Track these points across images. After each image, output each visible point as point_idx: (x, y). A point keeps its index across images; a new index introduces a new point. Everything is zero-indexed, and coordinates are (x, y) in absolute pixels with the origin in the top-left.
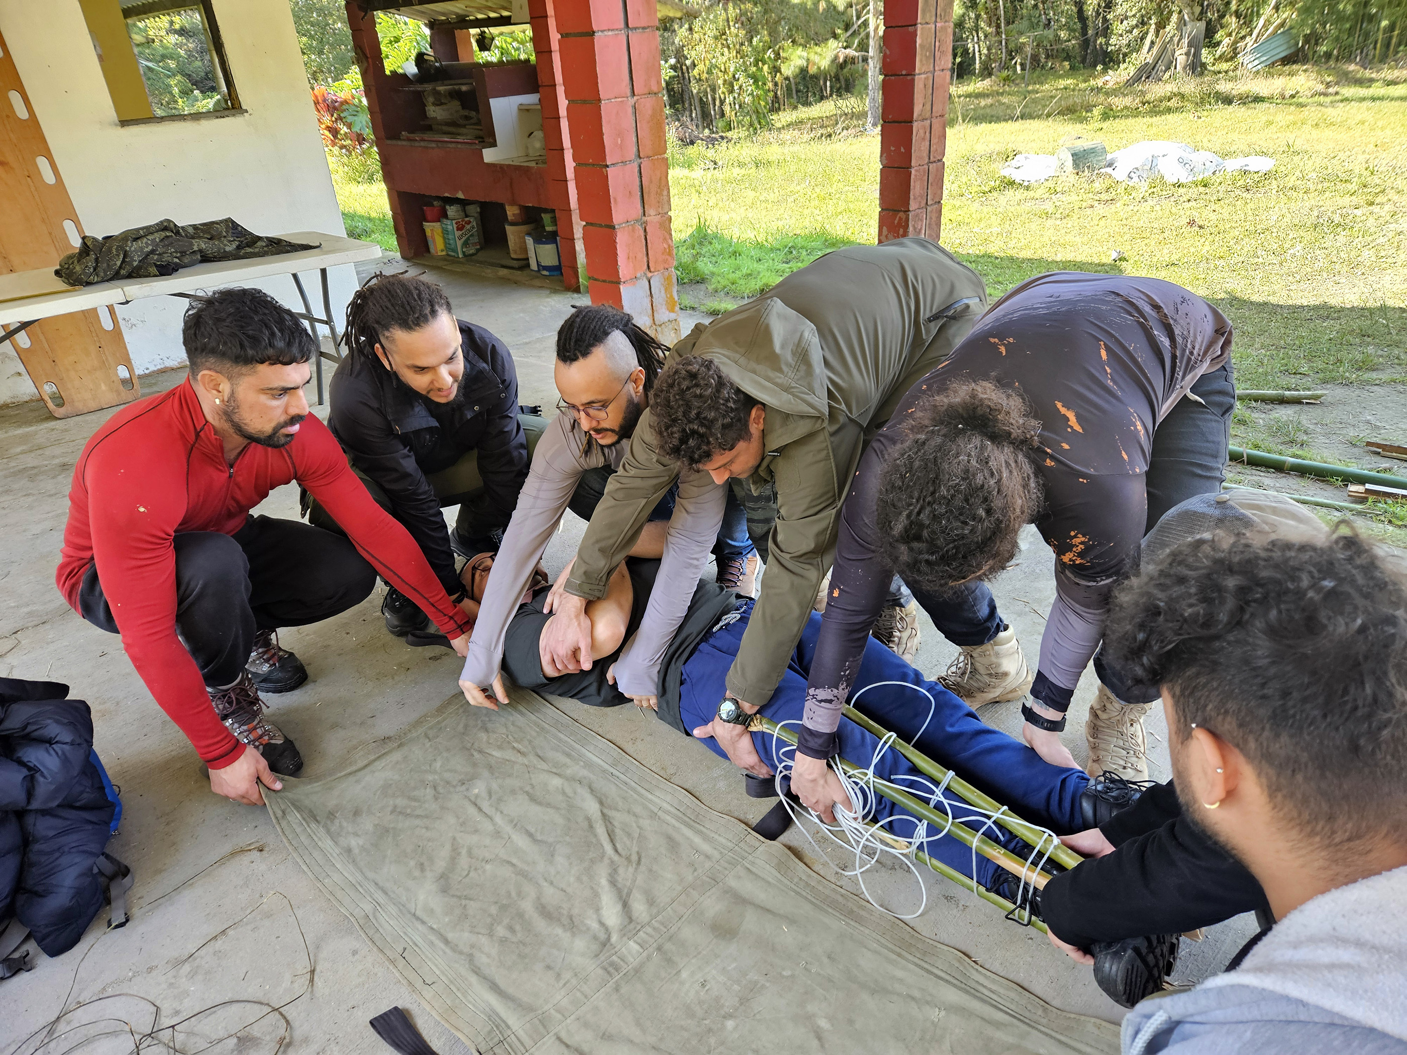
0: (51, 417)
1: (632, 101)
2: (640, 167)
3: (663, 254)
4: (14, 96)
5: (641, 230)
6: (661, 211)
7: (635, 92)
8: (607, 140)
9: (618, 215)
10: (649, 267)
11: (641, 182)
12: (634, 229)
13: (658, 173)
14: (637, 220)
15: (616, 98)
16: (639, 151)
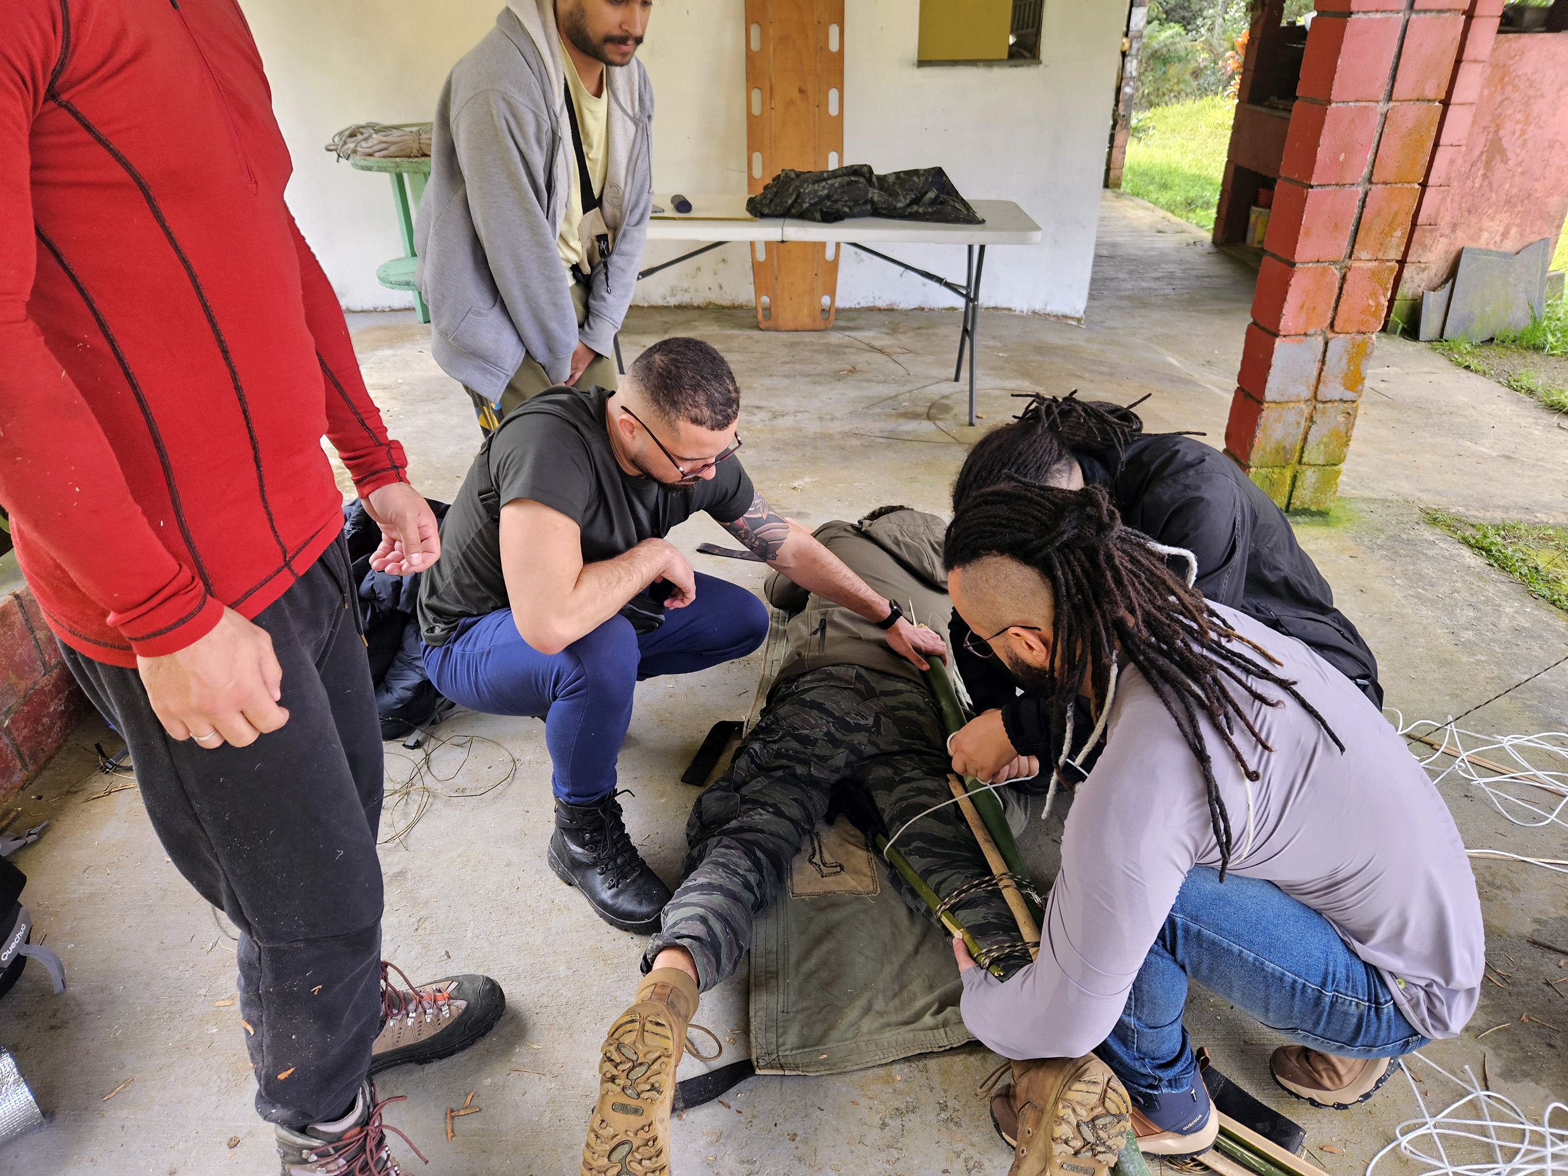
0: (757, 327)
1: (1382, 107)
2: (1366, 194)
3: (1362, 312)
4: (834, 30)
5: (1338, 275)
6: (1380, 256)
7: (1394, 98)
8: (1322, 153)
9: (1305, 251)
10: (1332, 325)
11: (1361, 213)
12: (1324, 272)
13: (1395, 207)
14: (1335, 262)
15: (1357, 101)
16: (1371, 173)
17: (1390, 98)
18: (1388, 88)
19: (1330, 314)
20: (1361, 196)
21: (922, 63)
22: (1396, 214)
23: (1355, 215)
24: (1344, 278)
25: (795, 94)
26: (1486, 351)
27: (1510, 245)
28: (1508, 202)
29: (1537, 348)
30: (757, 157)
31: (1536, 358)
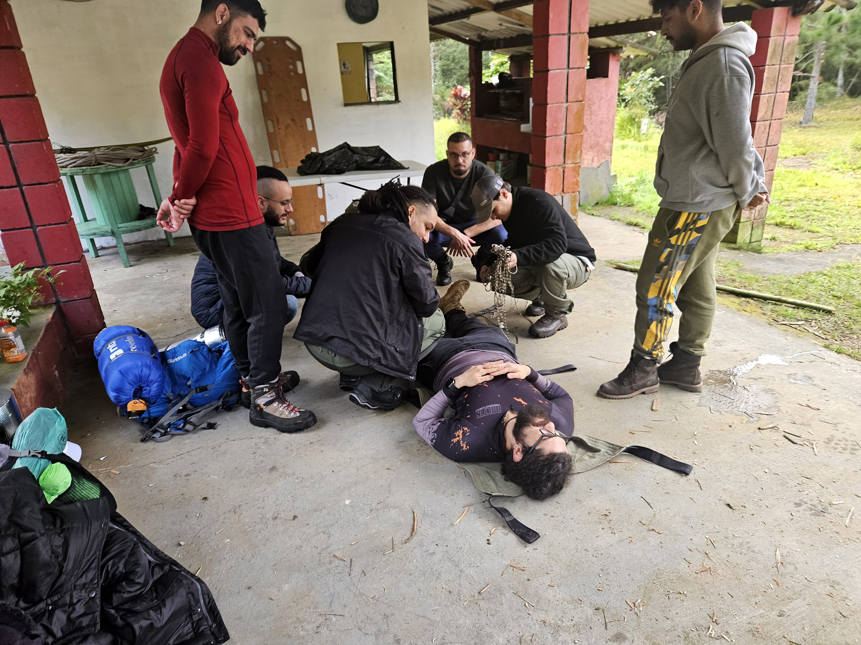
0: (290, 235)
1: (566, 105)
2: (565, 138)
3: (573, 184)
4: (303, 91)
5: (562, 170)
6: (575, 162)
7: (569, 100)
8: (548, 124)
9: (549, 162)
10: (563, 190)
11: (565, 146)
12: (557, 170)
13: (576, 142)
14: (559, 166)
15: (556, 103)
16: (566, 130)
17: (567, 101)
18: (566, 98)
19: (562, 186)
20: (564, 139)
21: (346, 105)
22: (577, 145)
23: (563, 147)
24: (564, 171)
25: (290, 122)
26: (597, 208)
27: (595, 165)
28: (591, 147)
29: (615, 204)
30: (275, 152)
31: (616, 208)
